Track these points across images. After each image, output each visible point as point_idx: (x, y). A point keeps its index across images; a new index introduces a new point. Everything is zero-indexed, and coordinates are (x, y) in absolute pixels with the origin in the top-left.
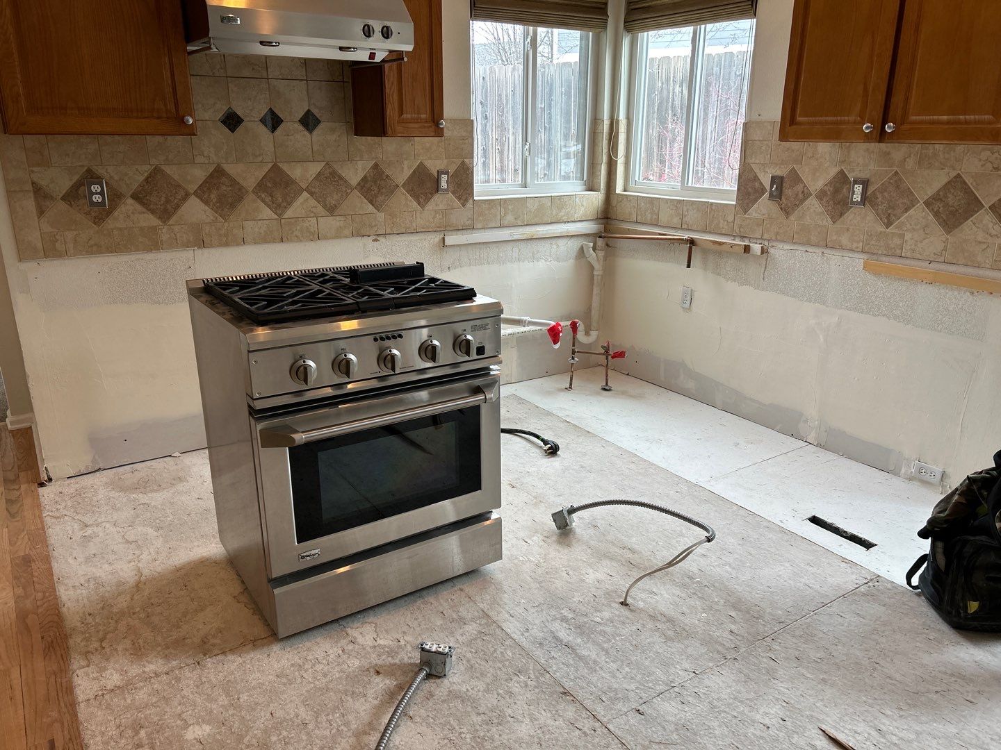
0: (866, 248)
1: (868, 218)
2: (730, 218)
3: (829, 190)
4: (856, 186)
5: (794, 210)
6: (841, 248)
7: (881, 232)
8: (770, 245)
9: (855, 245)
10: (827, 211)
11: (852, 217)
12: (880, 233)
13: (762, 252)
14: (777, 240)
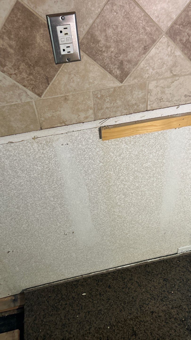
0: (100, 115)
6: (64, 124)
10: (21, 81)
11: (65, 79)
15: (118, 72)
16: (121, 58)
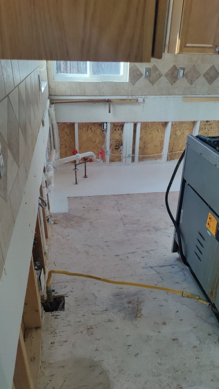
0: (184, 93)
1: (184, 82)
2: (126, 88)
3: (170, 73)
4: (181, 71)
5: (155, 82)
6: (174, 95)
7: (189, 87)
8: (146, 97)
9: (180, 93)
10: (169, 81)
11: (178, 83)
13: (143, 100)
14: (149, 95)
15: (190, 83)
16: (192, 79)
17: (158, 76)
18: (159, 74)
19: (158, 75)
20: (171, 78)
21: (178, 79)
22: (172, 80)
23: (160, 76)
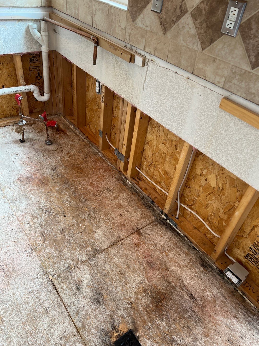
0: (227, 86)
1: (236, 52)
2: (123, 25)
3: (205, 9)
4: (232, 9)
5: (171, 26)
6: (205, 79)
7: (246, 71)
8: (150, 59)
9: (218, 79)
10: (199, 34)
11: (220, 46)
12: (245, 73)
13: (144, 64)
14: (155, 55)
17: (178, 11)
18: (181, 7)
19: (178, 7)
20: (204, 25)
21: (223, 34)
22: (205, 32)
23: (181, 11)
